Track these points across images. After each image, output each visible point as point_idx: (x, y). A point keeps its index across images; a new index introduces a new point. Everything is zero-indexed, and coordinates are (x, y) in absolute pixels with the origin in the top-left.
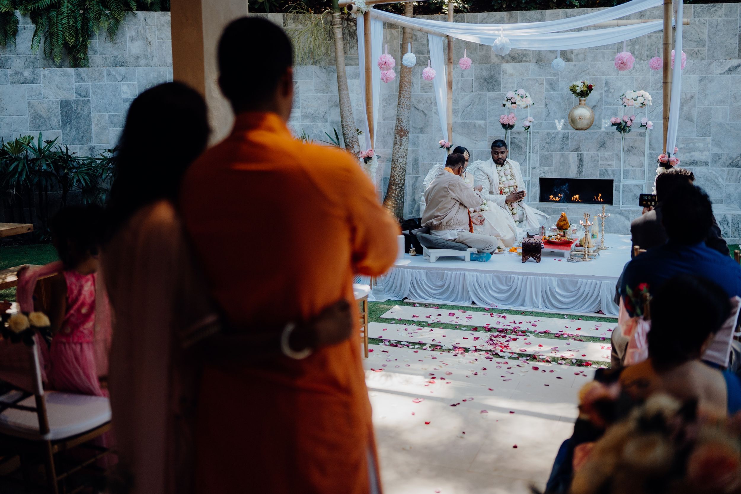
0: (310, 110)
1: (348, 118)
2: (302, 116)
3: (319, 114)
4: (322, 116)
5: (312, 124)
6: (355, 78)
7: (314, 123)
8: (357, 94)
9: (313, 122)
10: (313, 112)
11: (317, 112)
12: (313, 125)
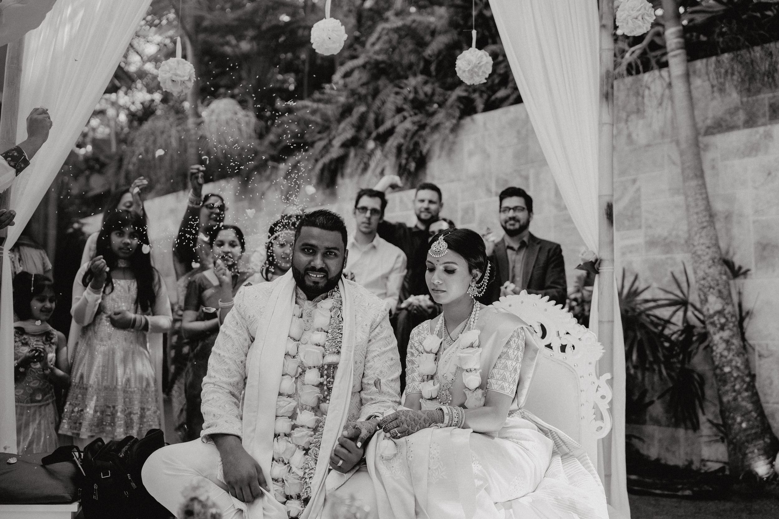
0: (661, 231)
1: (697, 238)
2: (646, 243)
3: (678, 236)
4: (682, 241)
5: (663, 257)
6: (749, 155)
7: (668, 256)
8: (756, 188)
9: (667, 252)
10: (665, 234)
11: (674, 233)
12: (667, 259)
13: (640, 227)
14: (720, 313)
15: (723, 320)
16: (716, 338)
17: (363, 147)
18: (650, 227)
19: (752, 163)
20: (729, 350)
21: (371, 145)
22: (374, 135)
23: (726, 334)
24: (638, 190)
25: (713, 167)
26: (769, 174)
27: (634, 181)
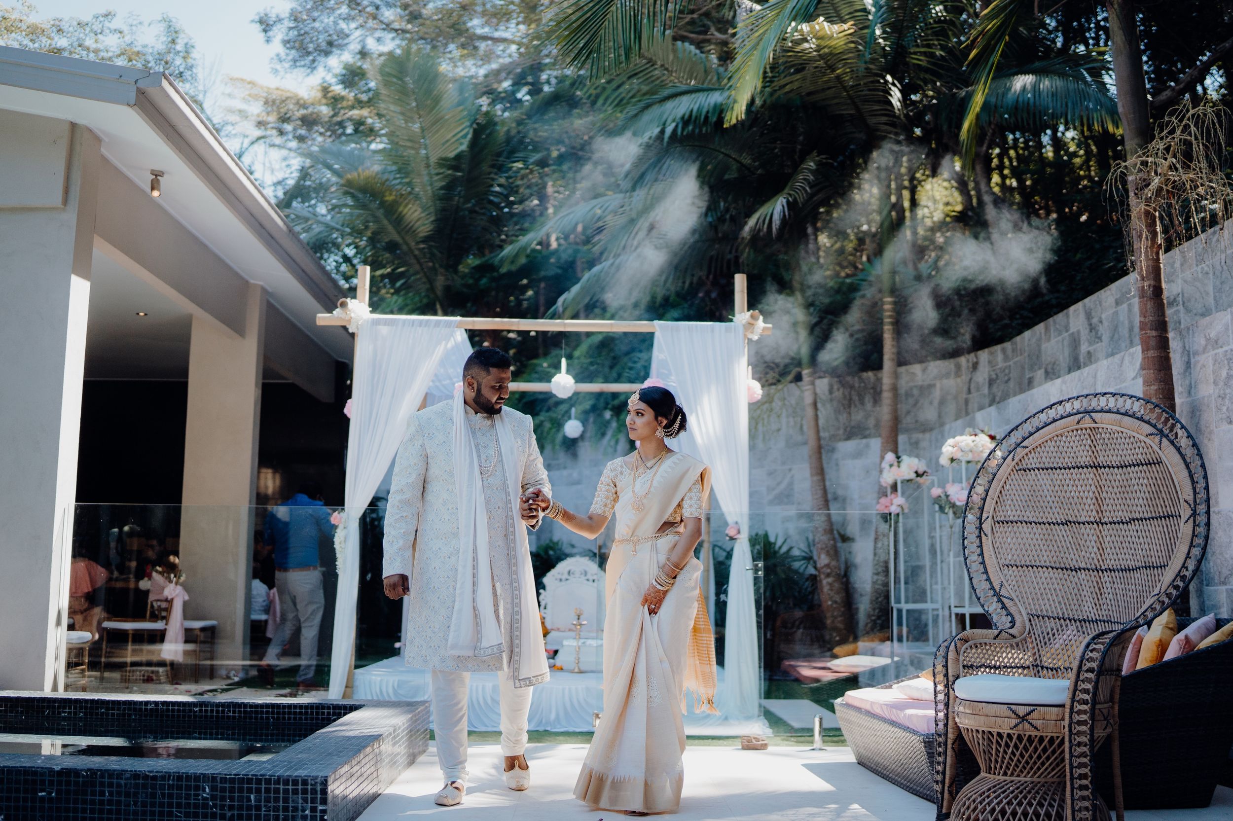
0: (804, 507)
6: (856, 458)
13: (793, 504)
14: (827, 566)
15: (829, 571)
16: (824, 582)
17: (600, 415)
18: (799, 504)
19: (858, 463)
20: (832, 590)
21: (608, 414)
22: (610, 406)
23: (830, 580)
24: (792, 477)
25: (837, 465)
26: (868, 472)
27: (790, 470)
